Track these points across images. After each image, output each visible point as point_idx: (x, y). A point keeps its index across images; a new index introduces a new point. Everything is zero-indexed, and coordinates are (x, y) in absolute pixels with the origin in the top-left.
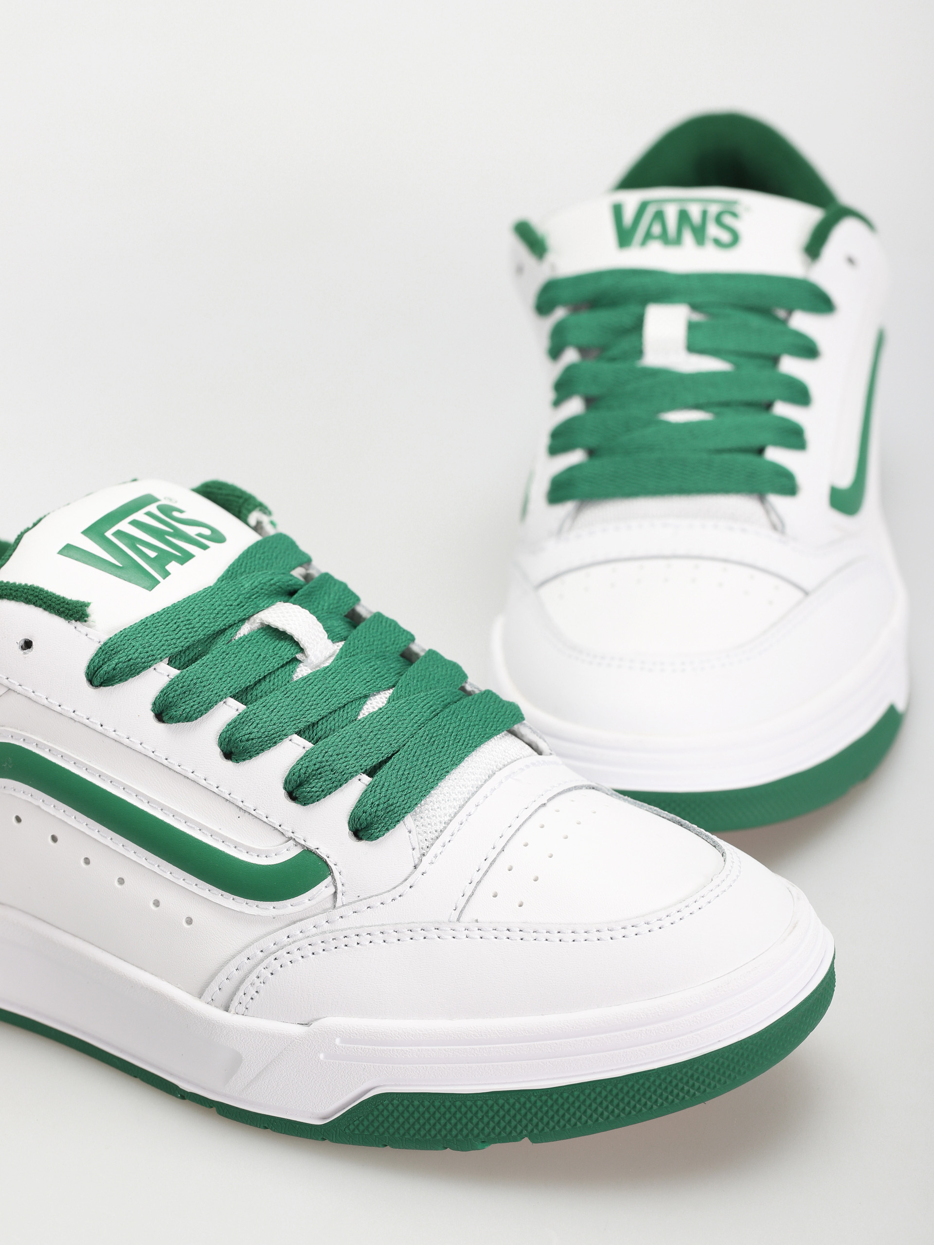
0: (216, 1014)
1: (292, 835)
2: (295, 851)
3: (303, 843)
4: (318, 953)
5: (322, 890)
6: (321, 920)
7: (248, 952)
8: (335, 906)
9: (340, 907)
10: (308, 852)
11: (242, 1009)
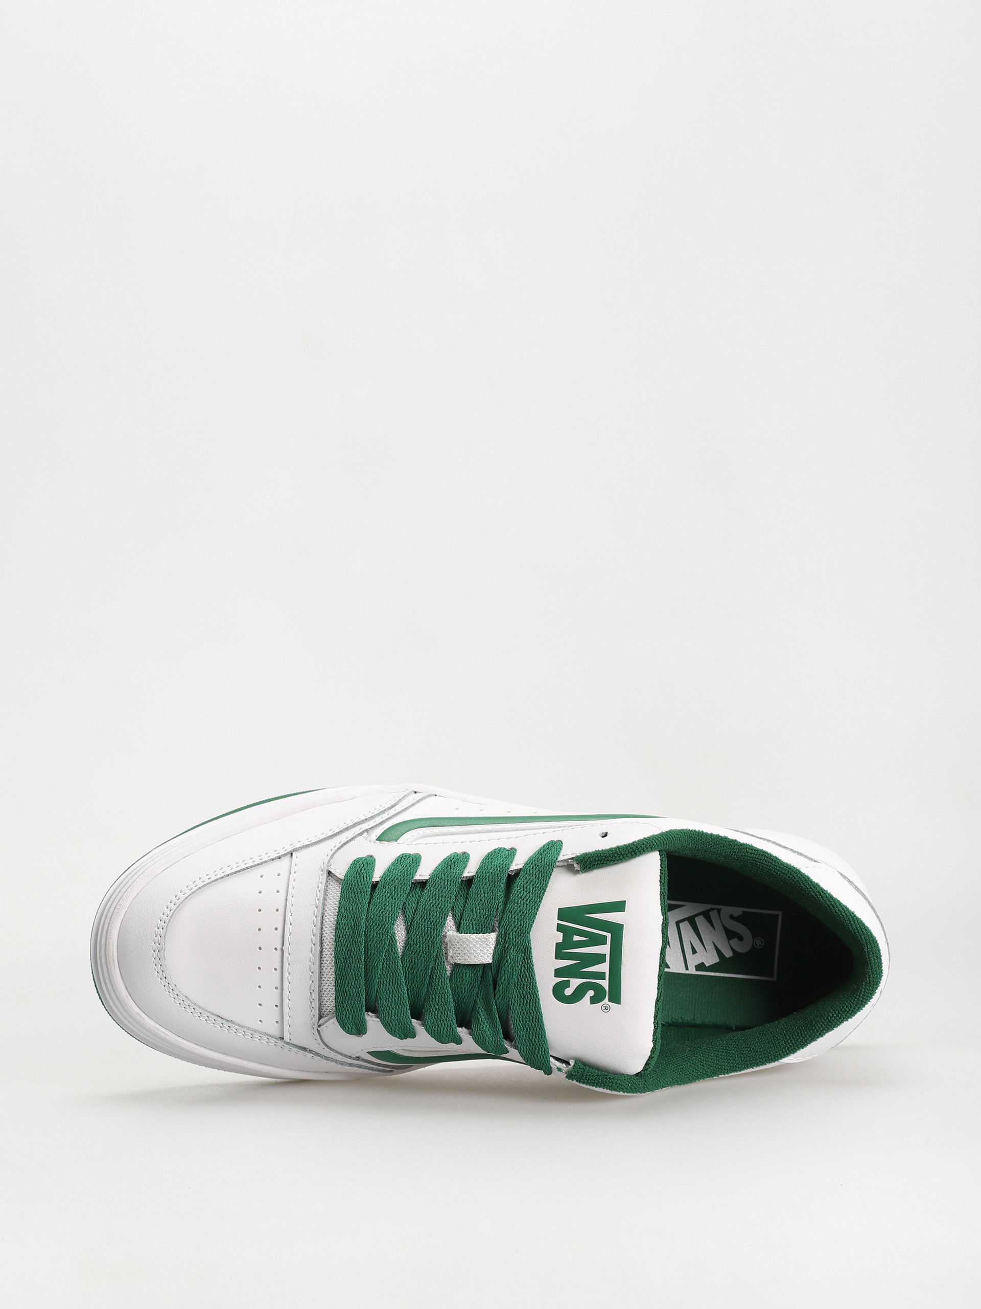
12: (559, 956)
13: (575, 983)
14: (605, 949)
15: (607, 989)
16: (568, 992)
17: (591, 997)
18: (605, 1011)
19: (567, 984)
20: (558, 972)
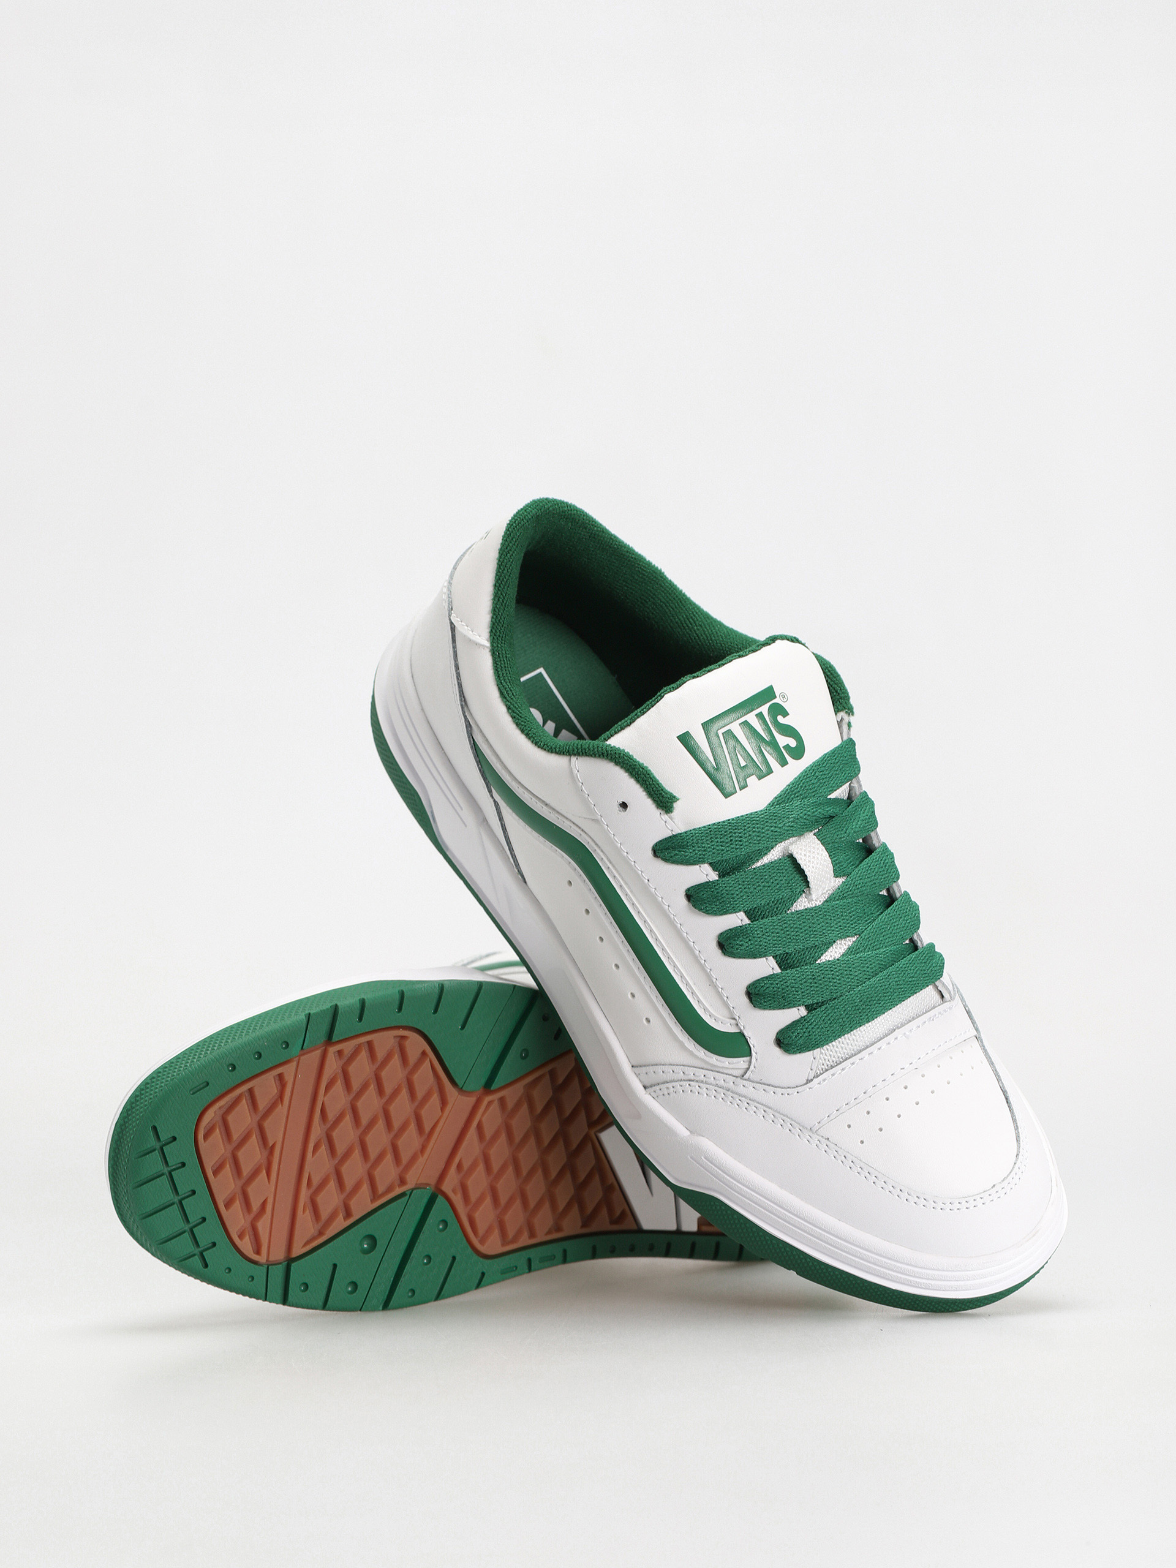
0: (637, 1086)
1: (737, 1018)
2: (733, 1030)
3: (742, 1028)
4: (718, 1099)
5: (740, 1063)
6: (731, 1079)
7: (675, 1068)
8: (743, 1076)
9: (746, 1080)
10: (742, 1034)
11: (655, 1095)
12: (770, 771)
13: (783, 741)
14: (736, 728)
15: (768, 705)
16: (793, 743)
17: (784, 717)
18: (786, 697)
19: (787, 747)
20: (783, 763)
